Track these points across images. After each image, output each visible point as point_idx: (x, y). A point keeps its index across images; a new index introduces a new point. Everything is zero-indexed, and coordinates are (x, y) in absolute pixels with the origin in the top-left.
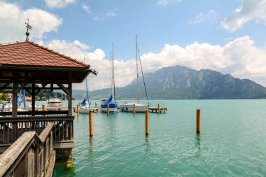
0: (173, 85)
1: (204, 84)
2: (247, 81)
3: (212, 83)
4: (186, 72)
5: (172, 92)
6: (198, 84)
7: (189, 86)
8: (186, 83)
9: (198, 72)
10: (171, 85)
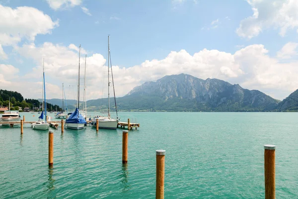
0: (177, 95)
1: (211, 95)
2: (257, 92)
3: (219, 94)
4: (191, 81)
5: (175, 104)
6: (204, 94)
7: (194, 97)
8: (191, 94)
9: (204, 82)
10: (174, 96)
